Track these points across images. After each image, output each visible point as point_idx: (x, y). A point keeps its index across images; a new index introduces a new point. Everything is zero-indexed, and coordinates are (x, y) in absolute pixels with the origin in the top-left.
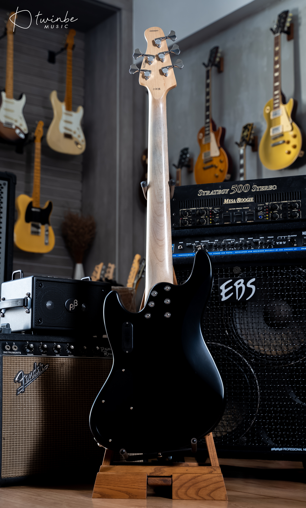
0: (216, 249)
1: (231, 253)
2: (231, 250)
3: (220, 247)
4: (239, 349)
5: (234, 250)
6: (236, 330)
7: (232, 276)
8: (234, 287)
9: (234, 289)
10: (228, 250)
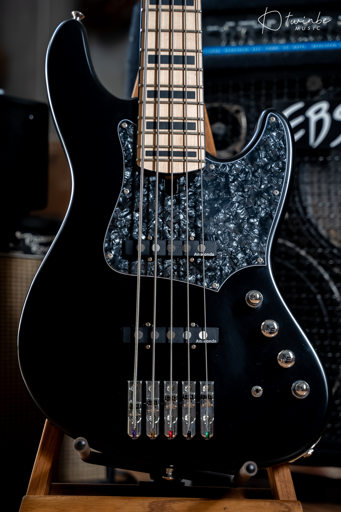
0: (270, 39)
1: (302, 47)
2: (303, 42)
3: (278, 35)
4: (309, 246)
5: (309, 42)
6: (305, 209)
7: (301, 98)
8: (307, 121)
9: (305, 125)
10: (297, 42)
